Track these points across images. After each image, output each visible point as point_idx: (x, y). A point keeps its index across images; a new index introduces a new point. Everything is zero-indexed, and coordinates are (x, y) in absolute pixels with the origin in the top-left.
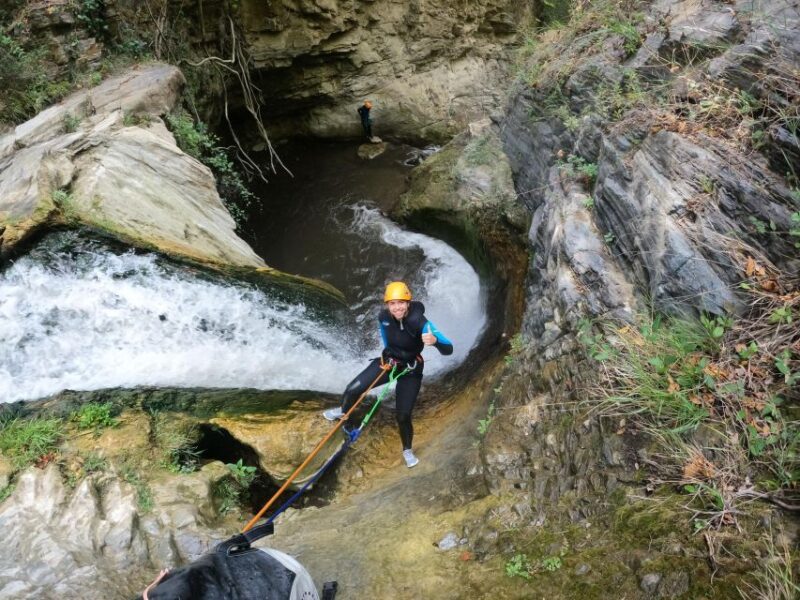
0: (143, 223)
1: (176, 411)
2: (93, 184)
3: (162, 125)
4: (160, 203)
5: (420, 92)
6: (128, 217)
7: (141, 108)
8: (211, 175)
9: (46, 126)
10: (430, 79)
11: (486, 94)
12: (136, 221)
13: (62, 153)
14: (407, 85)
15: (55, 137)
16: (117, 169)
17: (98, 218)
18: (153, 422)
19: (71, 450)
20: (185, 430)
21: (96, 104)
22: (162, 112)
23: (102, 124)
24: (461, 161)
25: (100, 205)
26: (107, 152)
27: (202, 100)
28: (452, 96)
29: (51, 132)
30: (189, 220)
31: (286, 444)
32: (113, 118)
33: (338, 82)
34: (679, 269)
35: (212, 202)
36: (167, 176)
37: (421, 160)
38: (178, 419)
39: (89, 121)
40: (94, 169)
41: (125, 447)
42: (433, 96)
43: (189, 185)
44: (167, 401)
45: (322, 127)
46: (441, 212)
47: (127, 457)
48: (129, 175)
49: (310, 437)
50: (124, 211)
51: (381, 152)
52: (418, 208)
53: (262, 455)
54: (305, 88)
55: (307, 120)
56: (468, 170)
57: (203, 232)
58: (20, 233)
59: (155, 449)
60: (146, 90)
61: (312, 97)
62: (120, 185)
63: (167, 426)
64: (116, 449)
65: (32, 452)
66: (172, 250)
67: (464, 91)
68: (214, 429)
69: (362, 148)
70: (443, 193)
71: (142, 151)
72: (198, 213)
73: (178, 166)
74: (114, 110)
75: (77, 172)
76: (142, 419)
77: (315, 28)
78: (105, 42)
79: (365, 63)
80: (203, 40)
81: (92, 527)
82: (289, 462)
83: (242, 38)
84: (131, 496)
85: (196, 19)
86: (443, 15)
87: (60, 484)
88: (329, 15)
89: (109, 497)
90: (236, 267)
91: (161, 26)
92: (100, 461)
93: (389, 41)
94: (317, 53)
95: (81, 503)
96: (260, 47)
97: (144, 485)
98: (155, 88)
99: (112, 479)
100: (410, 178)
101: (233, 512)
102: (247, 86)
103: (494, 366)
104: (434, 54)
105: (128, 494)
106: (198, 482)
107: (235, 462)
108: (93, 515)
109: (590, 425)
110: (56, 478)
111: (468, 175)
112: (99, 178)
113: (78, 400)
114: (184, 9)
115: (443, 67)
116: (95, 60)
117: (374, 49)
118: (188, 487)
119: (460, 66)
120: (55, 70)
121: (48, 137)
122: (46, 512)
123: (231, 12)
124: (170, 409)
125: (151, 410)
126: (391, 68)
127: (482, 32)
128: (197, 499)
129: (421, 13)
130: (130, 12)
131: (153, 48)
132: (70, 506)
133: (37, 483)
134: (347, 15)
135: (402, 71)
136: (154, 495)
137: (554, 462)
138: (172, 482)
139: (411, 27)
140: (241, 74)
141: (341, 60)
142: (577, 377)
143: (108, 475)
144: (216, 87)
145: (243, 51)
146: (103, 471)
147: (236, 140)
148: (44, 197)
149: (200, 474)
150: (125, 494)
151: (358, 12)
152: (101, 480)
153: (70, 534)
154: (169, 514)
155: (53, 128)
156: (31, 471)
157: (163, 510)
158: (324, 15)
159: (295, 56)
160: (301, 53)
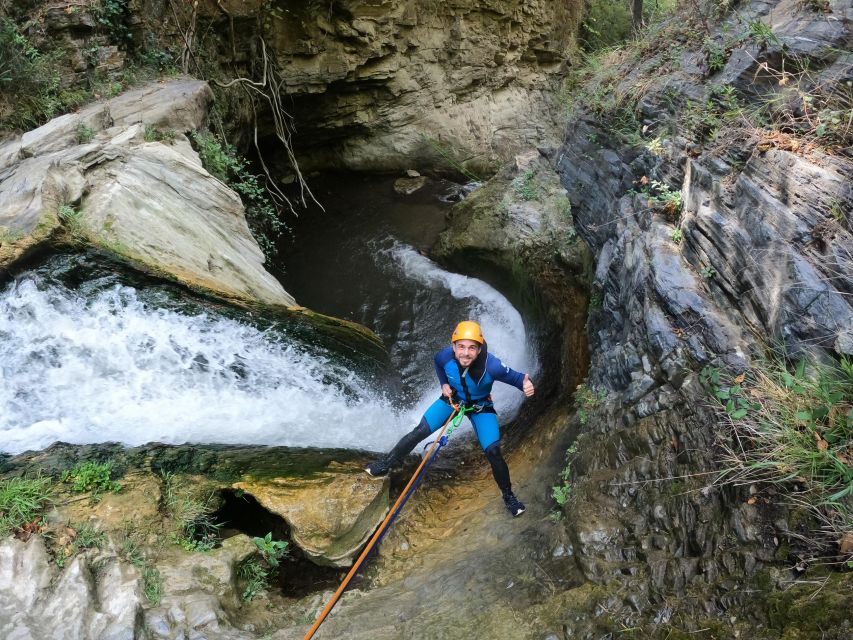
0: (161, 250)
1: (192, 473)
2: (105, 202)
3: (187, 142)
4: (181, 228)
5: (460, 123)
6: (144, 242)
7: (164, 122)
8: (240, 201)
9: (56, 135)
10: (470, 110)
11: (529, 126)
12: (153, 247)
13: (74, 165)
14: (446, 115)
15: (66, 147)
16: (135, 188)
17: (110, 241)
18: (164, 486)
19: (60, 519)
20: (203, 497)
21: (114, 115)
22: (187, 129)
23: (120, 138)
24: (507, 197)
25: (113, 226)
26: (123, 168)
27: (230, 125)
28: (494, 129)
29: (62, 141)
30: (214, 250)
31: (323, 514)
32: (133, 131)
33: (374, 111)
34: (809, 305)
35: (239, 231)
36: (190, 199)
37: (461, 196)
38: (194, 483)
39: (106, 133)
40: (109, 185)
41: (129, 518)
42: (475, 128)
43: (215, 211)
44: (182, 461)
45: (356, 159)
46: (485, 251)
47: (131, 531)
48: (148, 195)
49: (351, 506)
50: (139, 234)
51: (419, 186)
52: (460, 247)
53: (294, 528)
54: (339, 117)
55: (340, 152)
56: (515, 206)
57: (229, 263)
58: (18, 252)
59: (166, 520)
60: (171, 104)
61: (346, 127)
62: (137, 205)
63: (181, 492)
64: (117, 520)
65: (11, 519)
66: (194, 282)
67: (507, 123)
68: (238, 495)
69: (398, 182)
70: (488, 231)
71: (164, 169)
72: (223, 243)
73: (203, 189)
74: (134, 123)
75: (88, 187)
76: (151, 484)
77: (352, 53)
78: (127, 51)
79: (403, 92)
80: (233, 59)
81: (84, 622)
82: (327, 536)
83: (274, 61)
84: (134, 582)
85: (226, 37)
86: (485, 42)
87: (46, 562)
88: (366, 39)
89: (106, 582)
90: (264, 305)
91: (189, 41)
92: (96, 535)
93: (428, 68)
94: (353, 79)
95: (70, 588)
96: (293, 71)
97: (151, 567)
98: (181, 102)
99: (111, 559)
100: (451, 215)
101: (260, 598)
102: (278, 112)
103: (555, 421)
104: (476, 83)
105: (131, 579)
106: (218, 563)
107: (263, 535)
108: (86, 605)
109: (710, 494)
110: (39, 555)
111: (517, 210)
112: (114, 196)
113: (73, 456)
114: (214, 25)
115: (485, 97)
116: (117, 70)
117: (412, 77)
118: (206, 570)
119: (502, 97)
120: (71, 77)
121: (58, 147)
122: (26, 597)
123: (263, 32)
124: (185, 471)
125: (162, 471)
126: (430, 97)
127: (525, 60)
128: (217, 584)
129: (462, 39)
130: (157, 22)
131: (179, 62)
132: (57, 591)
133: (16, 559)
134: (384, 40)
135: (441, 101)
136: (163, 580)
137: (666, 539)
138: (186, 563)
139: (451, 54)
140: (272, 99)
141: (379, 88)
142: (685, 436)
143: (105, 554)
144: (245, 112)
145: (275, 75)
146: (99, 548)
147: (265, 168)
148: (49, 212)
149: (220, 552)
150: (126, 578)
151: (396, 36)
152: (97, 559)
153: (54, 629)
154: (183, 607)
155: (65, 137)
156: (10, 543)
157: (175, 602)
158: (362, 39)
159: (330, 82)
160: (336, 78)
